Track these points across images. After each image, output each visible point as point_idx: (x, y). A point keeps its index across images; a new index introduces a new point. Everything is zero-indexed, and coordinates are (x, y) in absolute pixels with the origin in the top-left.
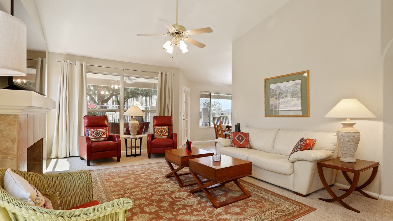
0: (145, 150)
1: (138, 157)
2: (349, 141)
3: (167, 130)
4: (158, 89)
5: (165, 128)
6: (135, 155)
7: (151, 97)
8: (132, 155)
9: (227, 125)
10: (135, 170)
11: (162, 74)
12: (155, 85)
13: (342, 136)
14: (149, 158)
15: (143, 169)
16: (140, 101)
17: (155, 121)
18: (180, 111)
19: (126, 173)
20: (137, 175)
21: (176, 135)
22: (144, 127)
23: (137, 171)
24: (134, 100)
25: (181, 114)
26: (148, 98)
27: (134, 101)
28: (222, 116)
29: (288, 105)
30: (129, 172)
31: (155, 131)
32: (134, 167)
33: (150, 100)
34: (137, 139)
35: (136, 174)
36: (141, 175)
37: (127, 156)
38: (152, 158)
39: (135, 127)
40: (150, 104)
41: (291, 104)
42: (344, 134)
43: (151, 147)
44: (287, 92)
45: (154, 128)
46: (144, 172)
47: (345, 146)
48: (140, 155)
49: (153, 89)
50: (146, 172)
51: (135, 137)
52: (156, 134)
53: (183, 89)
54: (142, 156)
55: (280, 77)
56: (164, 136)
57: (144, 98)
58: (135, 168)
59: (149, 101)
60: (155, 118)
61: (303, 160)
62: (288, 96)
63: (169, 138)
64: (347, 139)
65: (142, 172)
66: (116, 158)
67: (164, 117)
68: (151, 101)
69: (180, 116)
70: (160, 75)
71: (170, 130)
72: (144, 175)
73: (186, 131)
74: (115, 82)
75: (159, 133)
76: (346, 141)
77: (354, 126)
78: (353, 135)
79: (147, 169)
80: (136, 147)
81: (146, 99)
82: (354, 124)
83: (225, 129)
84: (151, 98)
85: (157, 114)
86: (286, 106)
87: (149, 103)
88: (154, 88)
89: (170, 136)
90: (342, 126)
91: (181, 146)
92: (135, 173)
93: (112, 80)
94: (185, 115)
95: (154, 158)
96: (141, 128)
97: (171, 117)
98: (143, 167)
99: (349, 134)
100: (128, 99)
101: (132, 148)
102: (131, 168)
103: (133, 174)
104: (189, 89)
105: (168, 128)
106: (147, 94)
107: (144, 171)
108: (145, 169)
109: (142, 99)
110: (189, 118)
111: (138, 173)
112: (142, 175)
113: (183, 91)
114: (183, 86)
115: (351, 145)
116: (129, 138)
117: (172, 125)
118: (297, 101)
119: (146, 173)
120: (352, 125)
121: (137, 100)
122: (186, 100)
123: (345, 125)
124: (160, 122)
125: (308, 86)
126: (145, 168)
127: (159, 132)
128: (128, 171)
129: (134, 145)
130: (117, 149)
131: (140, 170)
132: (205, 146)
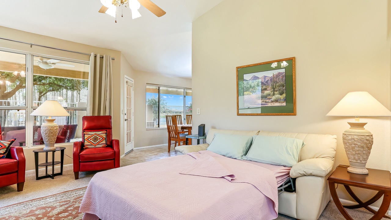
0: (69, 166)
1: (57, 178)
2: (363, 147)
3: (104, 136)
4: (90, 80)
5: (102, 134)
6: (53, 176)
7: (80, 90)
8: (47, 176)
9: (181, 126)
10: (50, 205)
11: (95, 57)
12: (85, 74)
13: (353, 141)
14: (77, 178)
15: (65, 202)
16: (65, 96)
17: (86, 123)
18: (122, 108)
19: (32, 216)
20: (52, 216)
21: (118, 142)
22: (69, 131)
23: (53, 208)
24: (56, 95)
25: (123, 112)
26: (75, 92)
27: (56, 97)
28: (176, 114)
29: (267, 101)
30: (37, 212)
31: (85, 138)
32: (48, 200)
33: (78, 95)
34: (55, 151)
35: (50, 214)
36: (60, 216)
37: (38, 178)
38: (81, 178)
39: (52, 133)
40: (78, 101)
41: (272, 100)
42: (355, 137)
43: (80, 162)
44: (266, 84)
45: (84, 134)
46: (67, 208)
47: (357, 152)
48: (61, 174)
49: (81, 80)
50: (70, 206)
51: (52, 148)
52: (86, 143)
53: (126, 80)
54: (64, 175)
55: (258, 65)
56: (99, 144)
57: (70, 93)
58: (50, 201)
59: (77, 97)
60: (85, 118)
61: (311, 175)
62: (268, 89)
63: (107, 147)
64: (360, 144)
65: (63, 208)
66: (15, 186)
67: (99, 118)
68: (80, 96)
69: (122, 116)
70: (92, 58)
71: (109, 135)
72: (67, 214)
73: (129, 135)
74: (20, 67)
75: (92, 141)
76: (359, 147)
77: (365, 127)
78: (368, 138)
79: (72, 201)
80: (53, 164)
81: (72, 94)
82: (365, 124)
83: (180, 130)
84: (80, 92)
85: (88, 113)
86: (266, 102)
87: (77, 99)
88: (84, 78)
89: (108, 143)
90: (350, 126)
91: (124, 155)
92: (50, 212)
93: (15, 64)
94: (128, 113)
95: (83, 178)
96: (64, 133)
97: (109, 117)
98: (65, 198)
99: (363, 137)
100: (46, 93)
101: (46, 165)
102: (42, 203)
103: (45, 215)
104: (133, 80)
105: (106, 133)
106: (74, 87)
107: (66, 206)
108: (67, 202)
109: (67, 95)
110: (132, 118)
111: (55, 212)
112: (63, 215)
113: (125, 82)
114: (126, 76)
115: (364, 152)
116: (42, 151)
117: (110, 128)
118: (280, 96)
119: (69, 209)
120: (362, 125)
121: (60, 95)
122: (129, 94)
123: (353, 125)
124: (93, 124)
125: (294, 77)
126: (69, 199)
127: (91, 139)
128: (36, 210)
129: (50, 160)
130: (17, 172)
131: (58, 204)
132: (155, 153)
